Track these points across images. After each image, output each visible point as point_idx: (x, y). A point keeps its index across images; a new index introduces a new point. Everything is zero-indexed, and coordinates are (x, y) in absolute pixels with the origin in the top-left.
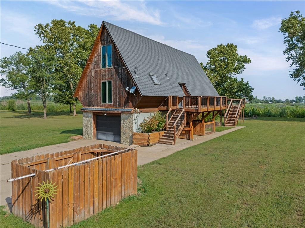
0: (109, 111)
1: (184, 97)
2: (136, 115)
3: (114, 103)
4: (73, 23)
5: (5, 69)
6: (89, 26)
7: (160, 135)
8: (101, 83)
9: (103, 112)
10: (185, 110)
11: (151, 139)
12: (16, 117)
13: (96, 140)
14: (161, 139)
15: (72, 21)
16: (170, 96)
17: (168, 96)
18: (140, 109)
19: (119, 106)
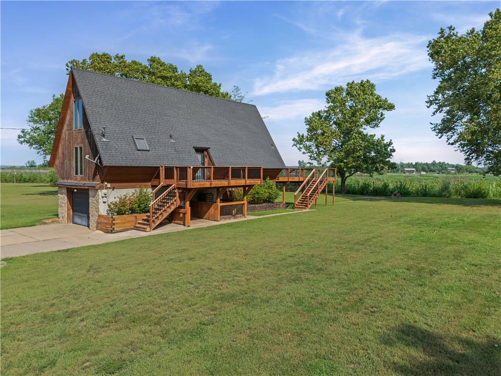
0: (78, 186)
1: (175, 168)
2: (104, 191)
3: (84, 175)
4: (122, 57)
5: (38, 125)
6: (148, 60)
7: (136, 218)
8: (73, 150)
9: (73, 187)
10: (177, 185)
11: (117, 223)
12: (43, 194)
13: (71, 224)
14: (139, 223)
15: (120, 55)
16: (162, 167)
17: (159, 166)
18: (112, 184)
19: (89, 180)
